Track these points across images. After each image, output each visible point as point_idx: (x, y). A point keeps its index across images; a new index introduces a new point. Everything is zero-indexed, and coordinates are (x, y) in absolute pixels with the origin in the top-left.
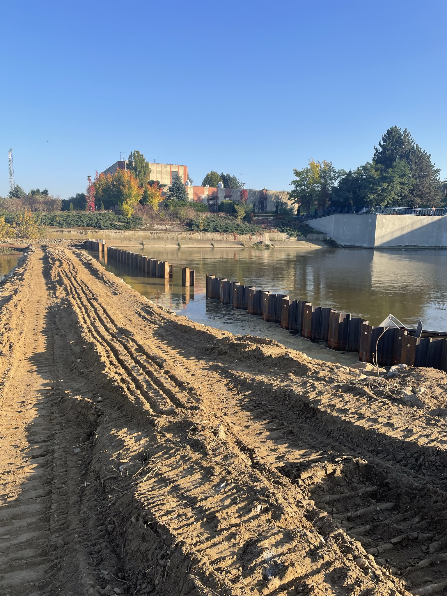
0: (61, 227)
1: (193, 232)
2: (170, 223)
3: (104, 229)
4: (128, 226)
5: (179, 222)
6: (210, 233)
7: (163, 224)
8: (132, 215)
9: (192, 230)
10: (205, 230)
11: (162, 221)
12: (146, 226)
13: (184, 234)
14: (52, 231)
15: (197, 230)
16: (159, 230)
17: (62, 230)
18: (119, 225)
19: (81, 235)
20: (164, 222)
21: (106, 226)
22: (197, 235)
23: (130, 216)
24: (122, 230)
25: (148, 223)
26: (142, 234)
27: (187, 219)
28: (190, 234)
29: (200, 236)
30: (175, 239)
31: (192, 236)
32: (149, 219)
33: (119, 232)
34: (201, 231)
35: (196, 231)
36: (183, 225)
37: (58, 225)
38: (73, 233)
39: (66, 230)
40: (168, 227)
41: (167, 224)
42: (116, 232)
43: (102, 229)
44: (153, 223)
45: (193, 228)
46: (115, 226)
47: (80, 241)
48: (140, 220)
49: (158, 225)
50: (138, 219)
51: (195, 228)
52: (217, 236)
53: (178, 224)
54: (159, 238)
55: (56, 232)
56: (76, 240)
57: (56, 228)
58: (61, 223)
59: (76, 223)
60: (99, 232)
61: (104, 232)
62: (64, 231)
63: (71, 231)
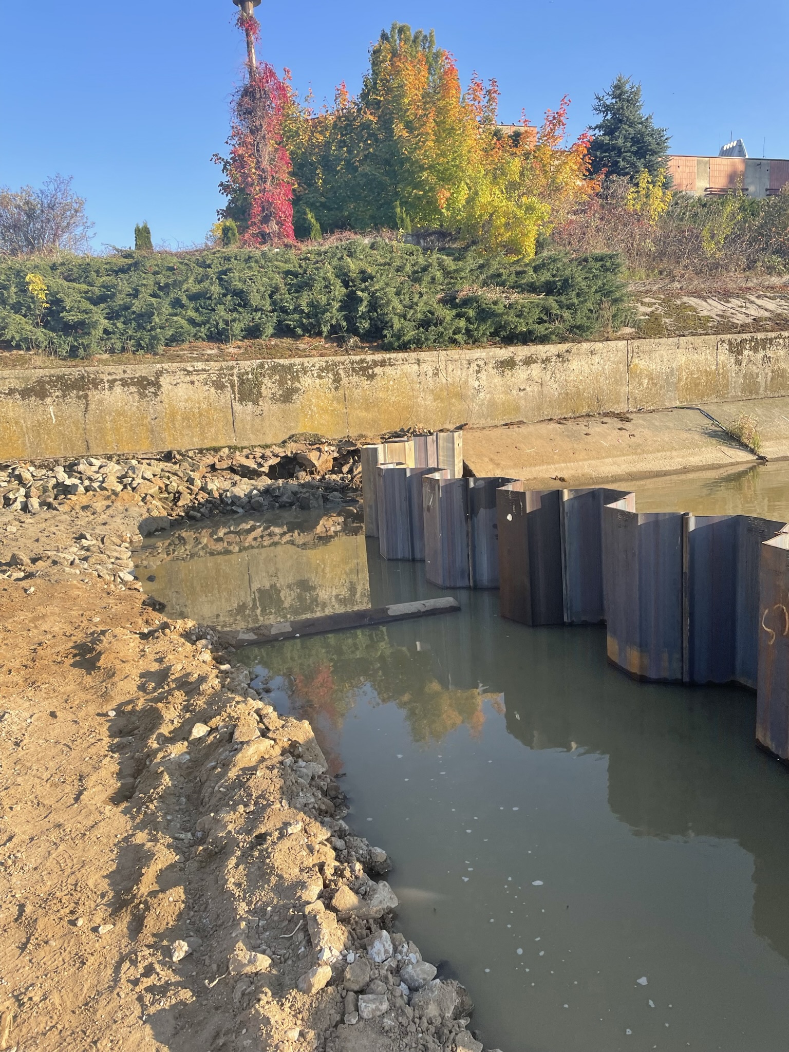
0: (73, 353)
3: (418, 344)
7: (733, 293)
11: (711, 277)
12: (648, 308)
18: (511, 311)
19: (244, 410)
20: (728, 282)
24: (544, 340)
33: (528, 361)
37: (40, 334)
38: (183, 391)
39: (118, 371)
42: (509, 364)
43: (404, 347)
46: (484, 314)
47: (240, 459)
55: (26, 393)
56: (209, 459)
57: (22, 361)
58: (71, 317)
59: (192, 314)
60: (389, 370)
61: (427, 367)
62: (96, 383)
63: (164, 381)
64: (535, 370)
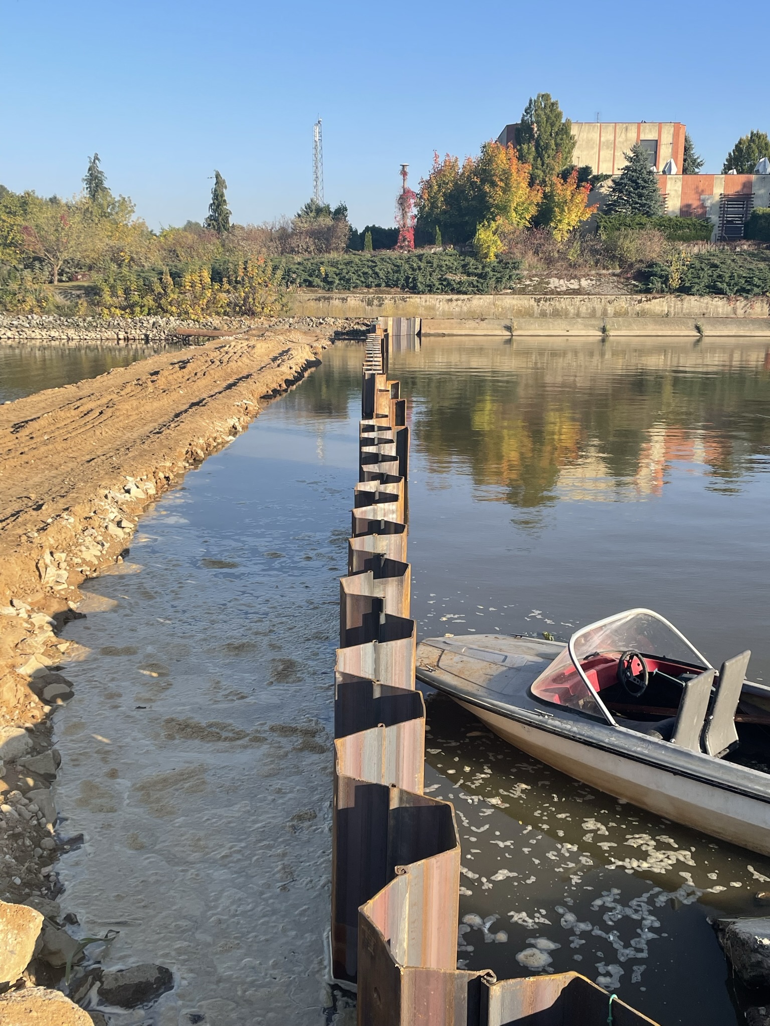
0: (329, 290)
1: (650, 296)
2: (593, 272)
3: (423, 293)
4: (482, 284)
5: (618, 271)
6: (697, 297)
7: (575, 277)
8: (497, 256)
9: (648, 291)
10: (684, 290)
11: (572, 270)
12: (528, 282)
13: (624, 302)
14: (307, 298)
15: (662, 291)
16: (559, 293)
17: (327, 295)
18: (460, 283)
19: (368, 308)
20: (577, 273)
21: (429, 286)
22: (659, 305)
23: (493, 258)
24: (465, 293)
25: (536, 275)
26: (514, 302)
27: (641, 261)
28: (640, 301)
29: (669, 307)
30: (599, 313)
31: (647, 306)
32: (541, 265)
33: (457, 300)
34: (672, 291)
35: (657, 292)
36: (628, 279)
37: (322, 284)
38: (353, 302)
39: (338, 296)
40: (584, 283)
41: (584, 276)
42: (451, 300)
43: (418, 293)
44: (549, 276)
45: (651, 286)
46: (449, 284)
47: (366, 321)
48: (514, 268)
49: (560, 278)
50: (510, 266)
51: (657, 284)
52: (718, 305)
53: (614, 275)
54: (556, 314)
55: (316, 300)
56: (357, 321)
57: (316, 291)
58: (330, 280)
59: (363, 279)
60: (411, 300)
61: (423, 300)
62: (332, 298)
63: (349, 299)
64: (459, 302)
